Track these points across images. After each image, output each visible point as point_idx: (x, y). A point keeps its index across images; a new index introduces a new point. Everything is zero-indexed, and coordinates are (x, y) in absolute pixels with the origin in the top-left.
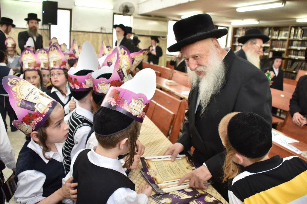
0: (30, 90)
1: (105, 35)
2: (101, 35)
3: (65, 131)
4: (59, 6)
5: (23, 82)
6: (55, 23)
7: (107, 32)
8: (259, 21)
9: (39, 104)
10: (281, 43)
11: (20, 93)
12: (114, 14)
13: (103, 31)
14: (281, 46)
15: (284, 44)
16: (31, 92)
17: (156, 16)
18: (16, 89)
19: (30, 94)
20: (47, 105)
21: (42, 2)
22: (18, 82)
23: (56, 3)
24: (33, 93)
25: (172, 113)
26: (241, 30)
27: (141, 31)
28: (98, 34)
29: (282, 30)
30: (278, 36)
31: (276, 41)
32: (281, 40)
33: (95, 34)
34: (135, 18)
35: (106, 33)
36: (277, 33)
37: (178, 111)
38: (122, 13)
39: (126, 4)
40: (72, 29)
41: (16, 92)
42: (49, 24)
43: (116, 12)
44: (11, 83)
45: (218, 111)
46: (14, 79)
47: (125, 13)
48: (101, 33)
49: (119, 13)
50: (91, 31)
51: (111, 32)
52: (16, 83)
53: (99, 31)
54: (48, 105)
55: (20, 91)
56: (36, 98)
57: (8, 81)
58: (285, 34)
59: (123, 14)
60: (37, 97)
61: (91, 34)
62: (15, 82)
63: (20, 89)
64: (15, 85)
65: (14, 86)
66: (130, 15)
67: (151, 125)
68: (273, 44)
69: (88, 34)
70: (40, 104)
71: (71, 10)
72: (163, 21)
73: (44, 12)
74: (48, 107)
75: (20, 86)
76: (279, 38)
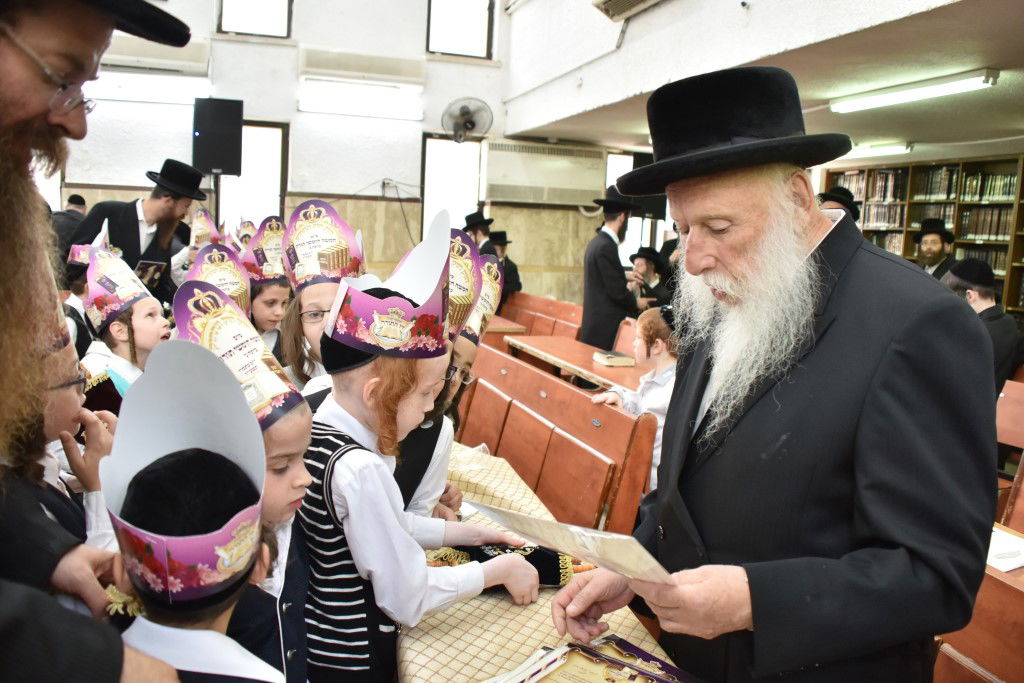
0: (240, 341)
1: (397, 205)
2: (383, 204)
3: (294, 488)
4: (246, 116)
5: (231, 312)
6: (234, 168)
7: (403, 196)
8: (910, 144)
9: (250, 386)
10: (991, 217)
11: (210, 340)
12: (426, 136)
13: (390, 193)
14: (994, 229)
15: (1003, 218)
16: (240, 347)
17: (562, 141)
18: (204, 326)
19: (237, 351)
20: (271, 396)
21: (193, 102)
22: (218, 306)
23: (236, 107)
24: (245, 350)
25: (609, 461)
26: (855, 178)
27: (514, 189)
28: (374, 203)
29: (994, 174)
30: (982, 194)
31: (975, 211)
32: (992, 206)
33: (363, 203)
34: (493, 147)
35: (400, 200)
36: (976, 183)
37: (627, 455)
38: (451, 133)
39: (464, 103)
40: (290, 188)
41: (199, 334)
42: (214, 171)
43: (430, 129)
44: (197, 305)
45: (784, 437)
46: (209, 296)
47: (461, 132)
48: (383, 198)
49: (442, 132)
50: (351, 192)
51: (417, 195)
52: (211, 307)
53: (378, 192)
54: (273, 399)
55: (211, 333)
56: (249, 369)
57: (193, 295)
58: (1005, 185)
59: (456, 138)
60: (252, 367)
61: (350, 203)
62: (209, 305)
63: (213, 328)
64: (205, 312)
65: (202, 314)
66: (479, 140)
67: (525, 501)
68: (966, 222)
69: (342, 201)
70: (251, 389)
71: (285, 127)
72: (589, 155)
73: (197, 134)
74: (271, 404)
75: (218, 319)
76: (985, 202)
